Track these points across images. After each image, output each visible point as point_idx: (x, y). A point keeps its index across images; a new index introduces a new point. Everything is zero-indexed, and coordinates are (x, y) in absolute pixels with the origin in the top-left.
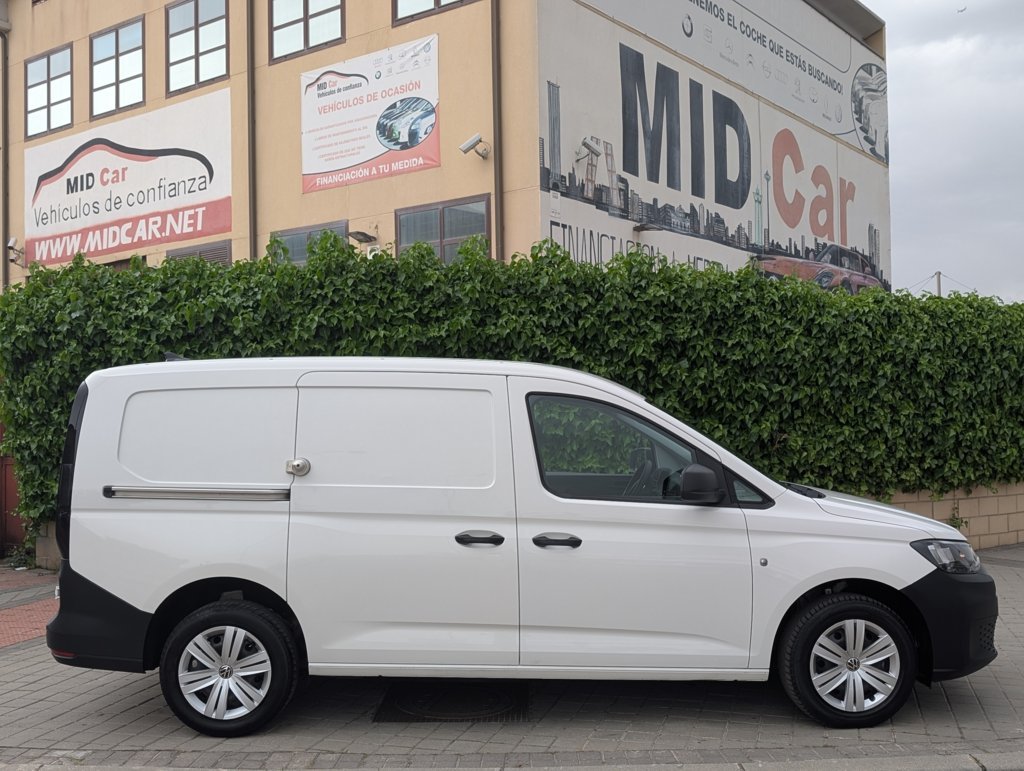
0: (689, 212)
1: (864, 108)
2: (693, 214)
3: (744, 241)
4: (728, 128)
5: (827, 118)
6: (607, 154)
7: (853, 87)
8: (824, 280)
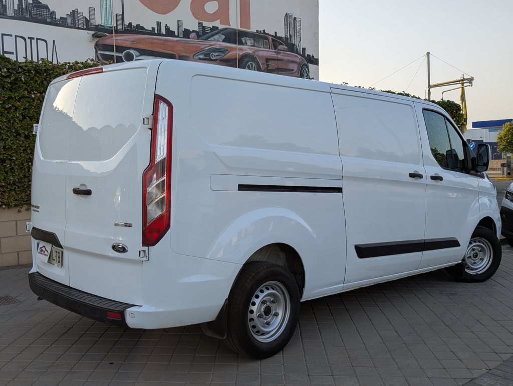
8: (212, 54)
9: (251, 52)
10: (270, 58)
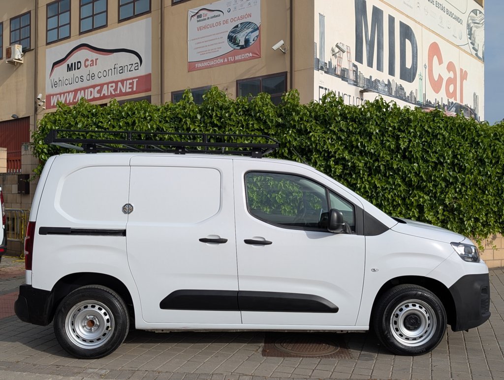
0: (387, 83)
1: (472, 32)
2: (389, 85)
3: (413, 99)
4: (407, 40)
5: (455, 37)
6: (347, 52)
7: (468, 21)
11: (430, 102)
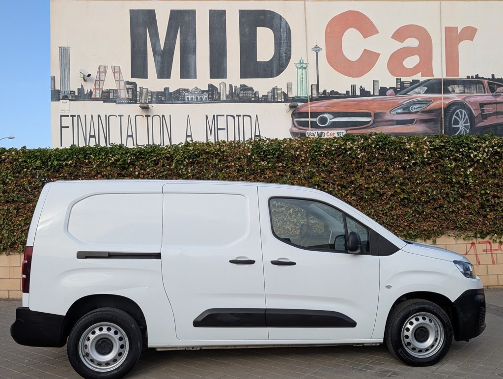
0: (207, 89)
2: (212, 90)
3: (280, 97)
8: (413, 107)
9: (460, 99)
10: (486, 102)
11: (337, 93)
